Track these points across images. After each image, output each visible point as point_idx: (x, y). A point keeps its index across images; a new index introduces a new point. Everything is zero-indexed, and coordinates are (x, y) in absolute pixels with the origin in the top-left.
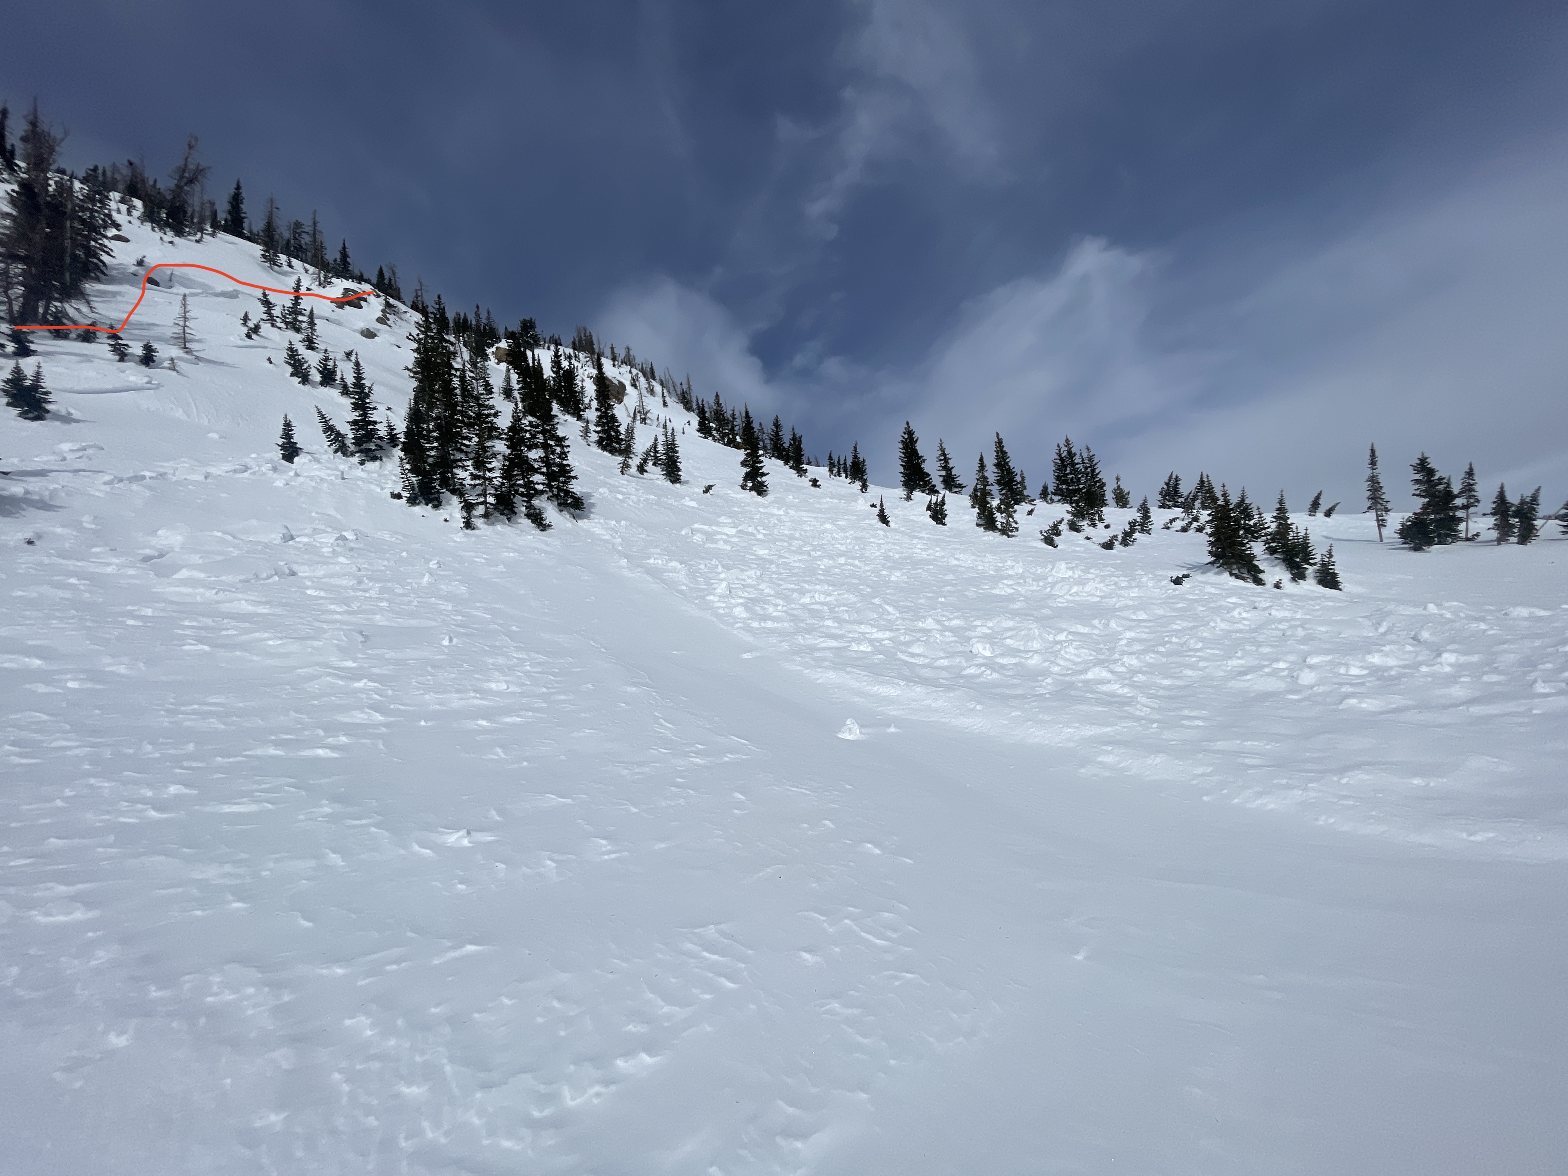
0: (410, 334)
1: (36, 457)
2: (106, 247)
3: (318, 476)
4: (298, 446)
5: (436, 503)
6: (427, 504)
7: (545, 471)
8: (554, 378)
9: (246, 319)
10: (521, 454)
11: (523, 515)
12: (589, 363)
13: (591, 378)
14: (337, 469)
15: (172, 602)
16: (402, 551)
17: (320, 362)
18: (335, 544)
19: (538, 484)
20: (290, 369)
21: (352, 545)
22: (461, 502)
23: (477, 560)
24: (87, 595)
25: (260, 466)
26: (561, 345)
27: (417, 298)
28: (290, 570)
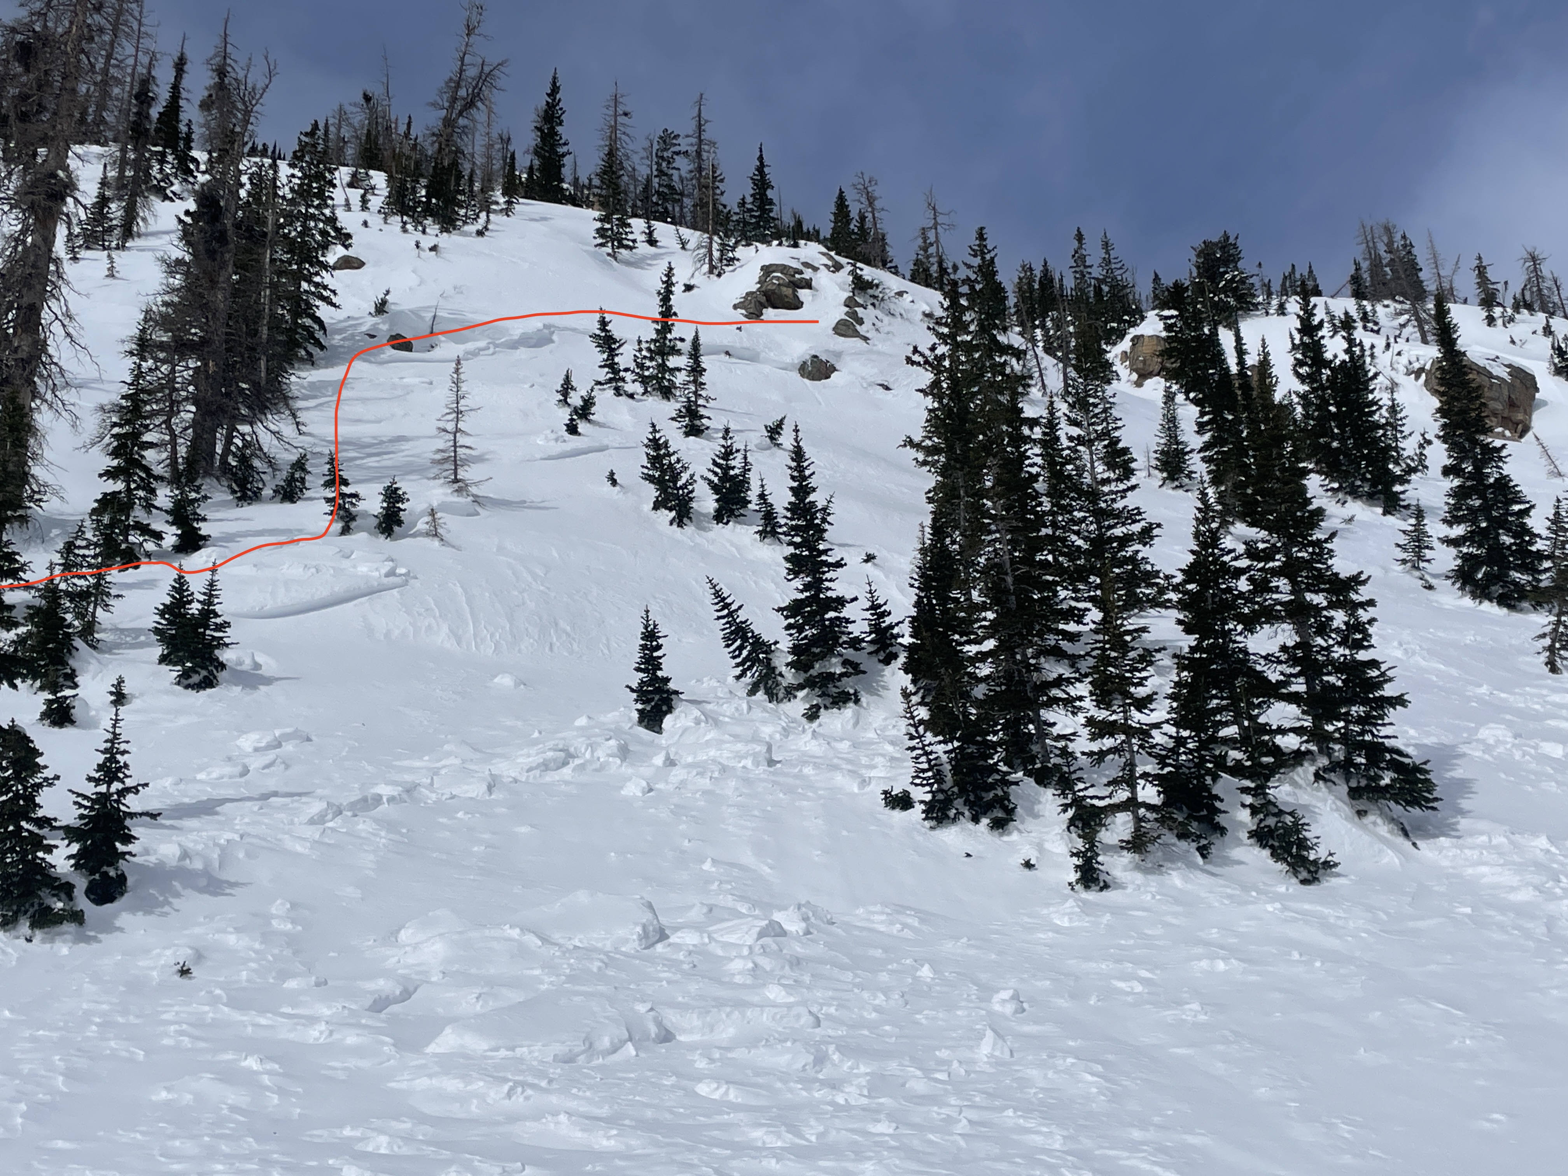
0: (915, 350)
1: (201, 769)
2: (325, 287)
3: (714, 761)
4: (672, 686)
5: (1000, 814)
6: (976, 819)
7: (1302, 688)
8: (1303, 397)
9: (567, 388)
10: (1225, 646)
11: (1244, 835)
12: (1409, 330)
13: (1418, 373)
14: (755, 739)
15: (422, 1119)
16: (920, 962)
17: (715, 463)
18: (757, 949)
19: (1282, 731)
20: (651, 492)
21: (799, 949)
22: (1065, 808)
23: (1121, 985)
24: (275, 1099)
25: (592, 747)
26: (1318, 293)
27: (925, 250)
28: (659, 1024)
